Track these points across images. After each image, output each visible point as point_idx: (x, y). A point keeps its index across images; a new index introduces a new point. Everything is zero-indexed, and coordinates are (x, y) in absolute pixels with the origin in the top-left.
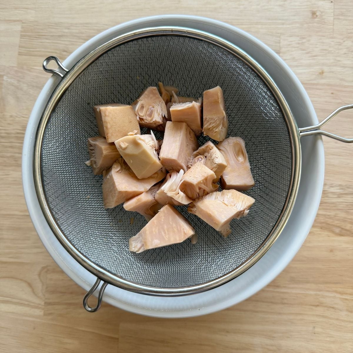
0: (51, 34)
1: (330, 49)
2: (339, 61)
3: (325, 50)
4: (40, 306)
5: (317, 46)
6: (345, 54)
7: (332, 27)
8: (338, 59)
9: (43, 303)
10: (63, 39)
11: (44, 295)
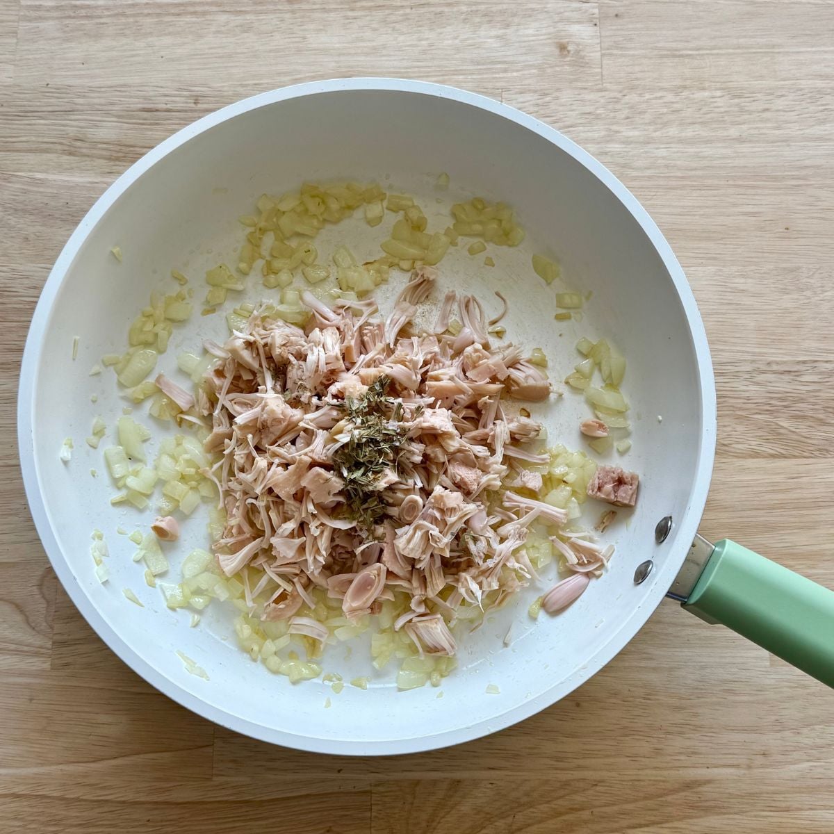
0: (50, 109)
1: (598, 112)
2: (617, 132)
3: (589, 113)
4: (43, 651)
5: (574, 107)
6: (628, 118)
7: (599, 70)
8: (615, 128)
9: (49, 644)
10: (73, 117)
11: (51, 627)
